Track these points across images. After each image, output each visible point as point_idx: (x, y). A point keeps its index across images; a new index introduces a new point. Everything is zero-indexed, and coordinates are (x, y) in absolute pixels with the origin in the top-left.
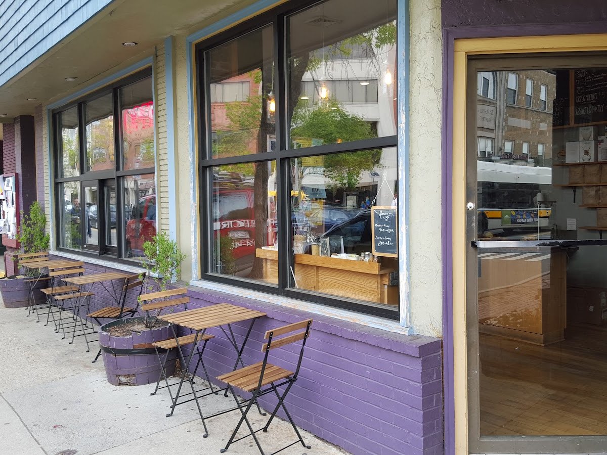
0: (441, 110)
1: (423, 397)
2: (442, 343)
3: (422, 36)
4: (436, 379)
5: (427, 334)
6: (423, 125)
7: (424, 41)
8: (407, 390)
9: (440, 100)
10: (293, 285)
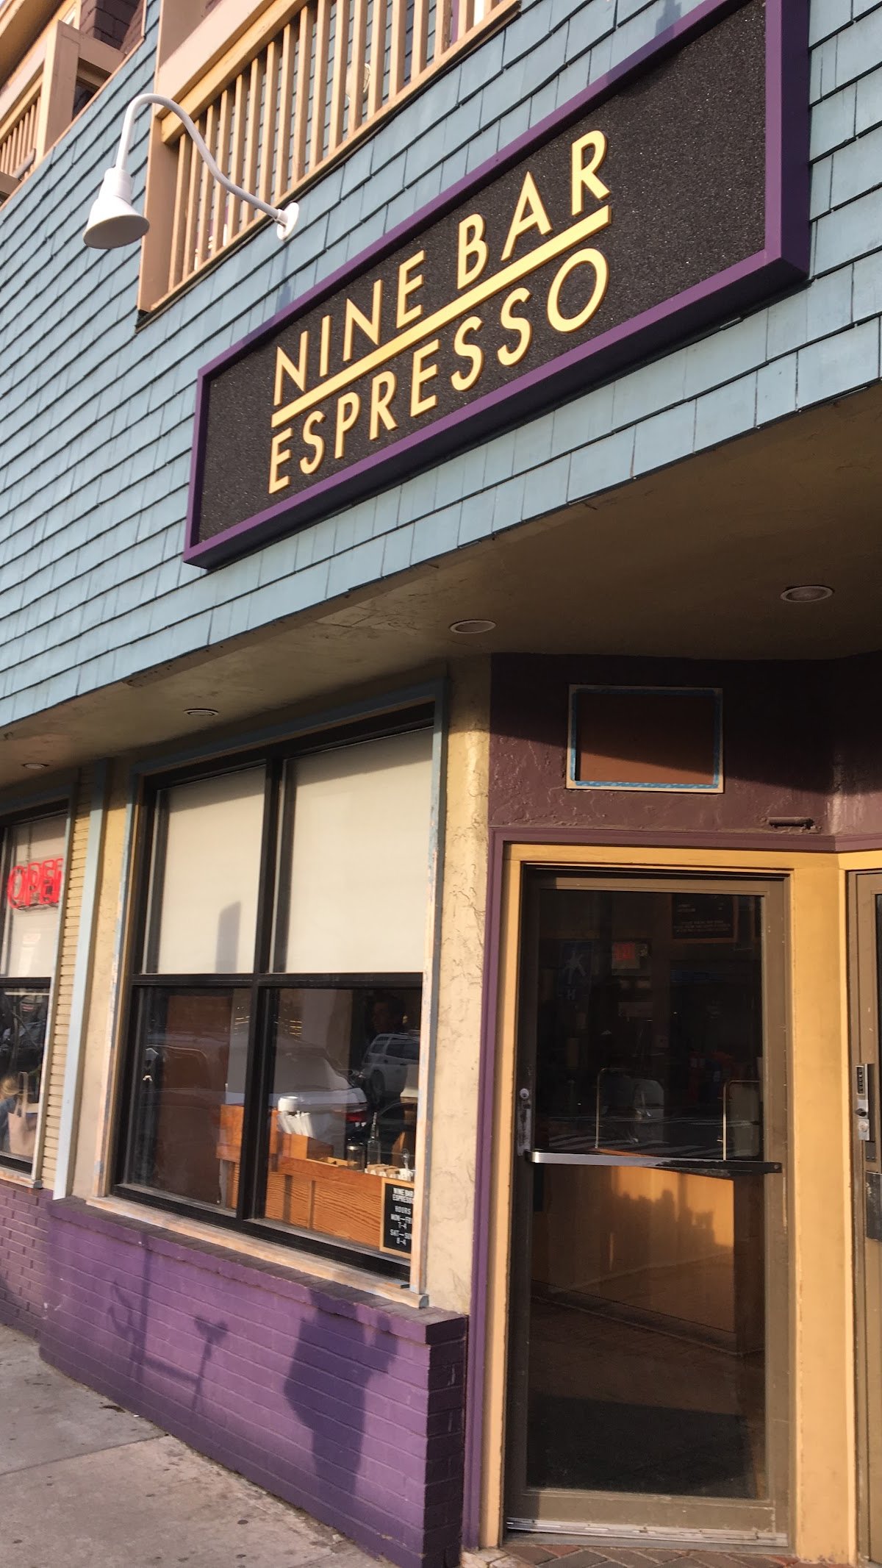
0: (483, 942)
1: (429, 1415)
2: (468, 1322)
3: (460, 832)
4: (455, 1384)
5: (448, 1307)
6: (458, 962)
7: (463, 838)
8: (408, 1402)
9: (483, 928)
10: (261, 1213)
